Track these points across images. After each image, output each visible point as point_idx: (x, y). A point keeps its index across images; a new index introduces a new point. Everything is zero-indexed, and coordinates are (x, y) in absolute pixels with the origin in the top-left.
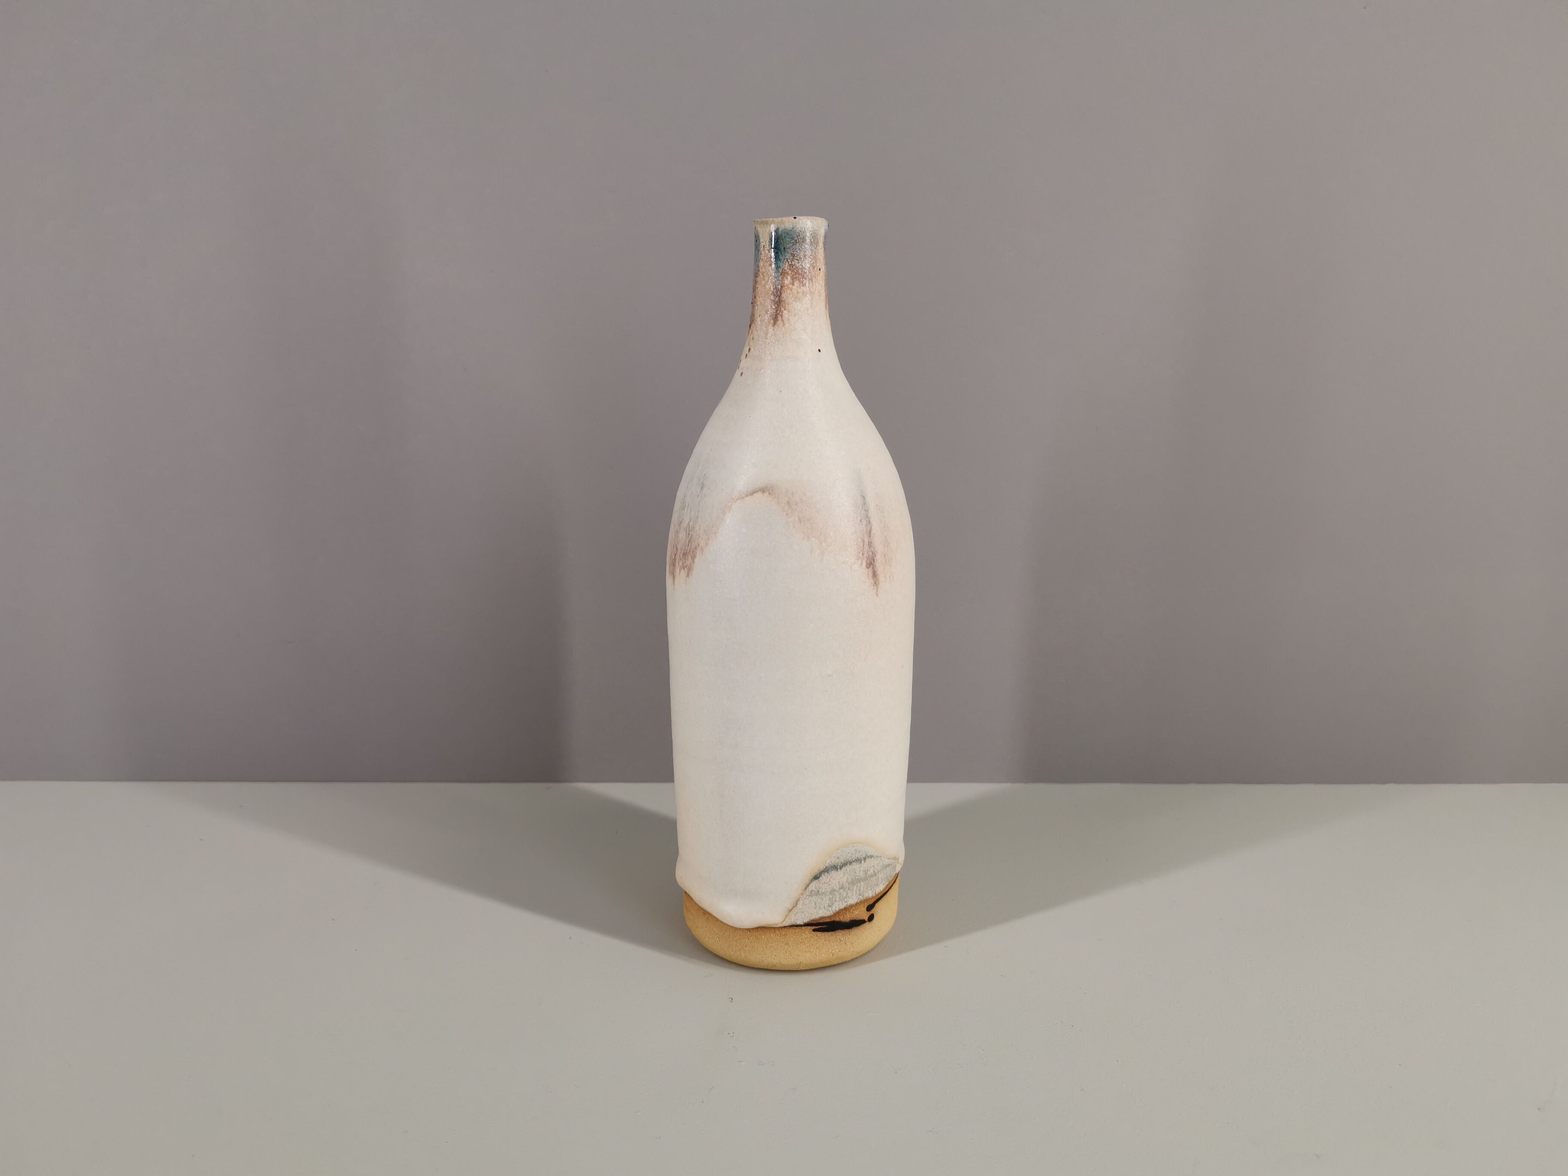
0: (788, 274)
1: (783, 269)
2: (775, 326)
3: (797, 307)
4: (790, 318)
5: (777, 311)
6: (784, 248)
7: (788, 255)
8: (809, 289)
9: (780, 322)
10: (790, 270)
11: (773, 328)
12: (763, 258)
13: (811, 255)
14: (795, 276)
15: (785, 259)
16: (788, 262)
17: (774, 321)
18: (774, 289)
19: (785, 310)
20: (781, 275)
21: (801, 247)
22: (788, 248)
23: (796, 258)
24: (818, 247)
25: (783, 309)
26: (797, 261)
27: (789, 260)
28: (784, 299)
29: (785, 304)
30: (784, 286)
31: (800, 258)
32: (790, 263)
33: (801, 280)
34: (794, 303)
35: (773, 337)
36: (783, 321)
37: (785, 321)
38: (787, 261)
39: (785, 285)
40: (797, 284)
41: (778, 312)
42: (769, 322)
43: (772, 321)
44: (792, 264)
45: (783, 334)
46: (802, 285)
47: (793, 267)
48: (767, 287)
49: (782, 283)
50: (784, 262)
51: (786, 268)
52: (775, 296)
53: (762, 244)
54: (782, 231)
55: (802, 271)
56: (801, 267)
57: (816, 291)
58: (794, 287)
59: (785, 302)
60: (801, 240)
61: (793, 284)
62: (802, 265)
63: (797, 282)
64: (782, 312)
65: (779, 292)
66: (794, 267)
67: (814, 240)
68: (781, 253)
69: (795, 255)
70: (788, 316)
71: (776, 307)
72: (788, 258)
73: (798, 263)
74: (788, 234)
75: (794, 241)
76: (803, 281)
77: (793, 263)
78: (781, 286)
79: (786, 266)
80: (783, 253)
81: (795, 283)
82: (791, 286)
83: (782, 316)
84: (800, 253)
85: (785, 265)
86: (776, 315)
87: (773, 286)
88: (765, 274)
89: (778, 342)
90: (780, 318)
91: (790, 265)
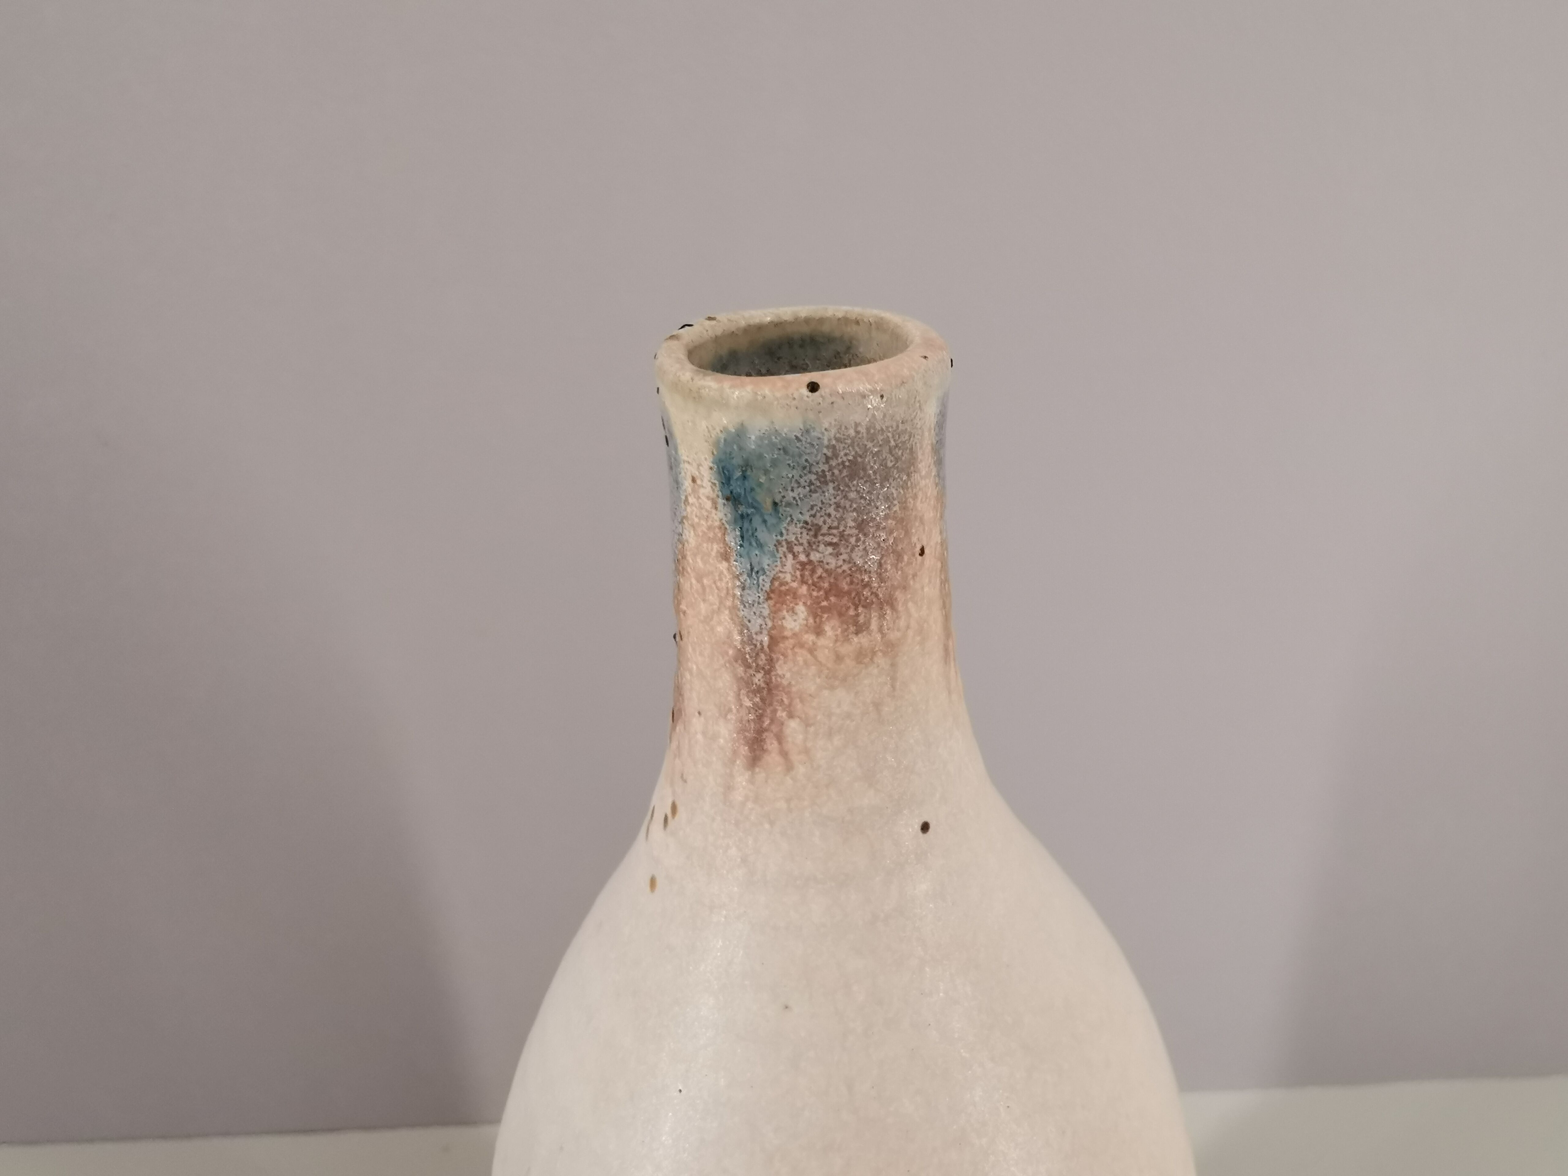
0: (795, 596)
1: (774, 579)
2: (757, 770)
3: (839, 705)
4: (809, 744)
5: (760, 718)
6: (775, 504)
7: (792, 528)
8: (883, 635)
9: (772, 757)
10: (803, 582)
11: (747, 774)
12: (696, 520)
13: (886, 517)
14: (825, 603)
15: (779, 543)
16: (795, 556)
17: (752, 750)
18: (743, 642)
19: (791, 716)
20: (769, 598)
21: (845, 497)
22: (789, 504)
23: (828, 539)
24: (916, 477)
25: (781, 714)
26: (830, 549)
27: (796, 549)
28: (785, 682)
29: (791, 700)
30: (785, 638)
31: (842, 535)
32: (802, 558)
33: (852, 612)
34: (826, 693)
35: (750, 805)
36: (784, 754)
37: (795, 757)
38: (790, 549)
39: (787, 633)
40: (833, 628)
41: (767, 722)
42: (735, 752)
43: (744, 750)
44: (810, 562)
45: (788, 801)
46: (852, 629)
47: (813, 571)
48: (720, 629)
49: (774, 627)
50: (781, 554)
51: (788, 578)
52: (749, 666)
53: (687, 470)
54: (761, 438)
55: (852, 583)
56: (845, 567)
57: (910, 633)
58: (822, 642)
59: (788, 693)
60: (845, 473)
61: (819, 631)
62: (850, 561)
63: (835, 622)
64: (782, 724)
65: (763, 656)
66: (820, 571)
67: (897, 459)
68: (765, 521)
69: (819, 528)
70: (805, 740)
71: (756, 707)
72: (792, 538)
73: (837, 555)
74: (785, 451)
75: (813, 477)
76: (857, 615)
77: (815, 557)
78: (771, 638)
79: (789, 567)
80: (771, 520)
81: (827, 628)
82: (810, 638)
83: (780, 738)
84: (842, 519)
85: (783, 565)
86: (760, 731)
87: (741, 633)
88: (705, 581)
89: (772, 823)
90: (772, 745)
91: (803, 565)
